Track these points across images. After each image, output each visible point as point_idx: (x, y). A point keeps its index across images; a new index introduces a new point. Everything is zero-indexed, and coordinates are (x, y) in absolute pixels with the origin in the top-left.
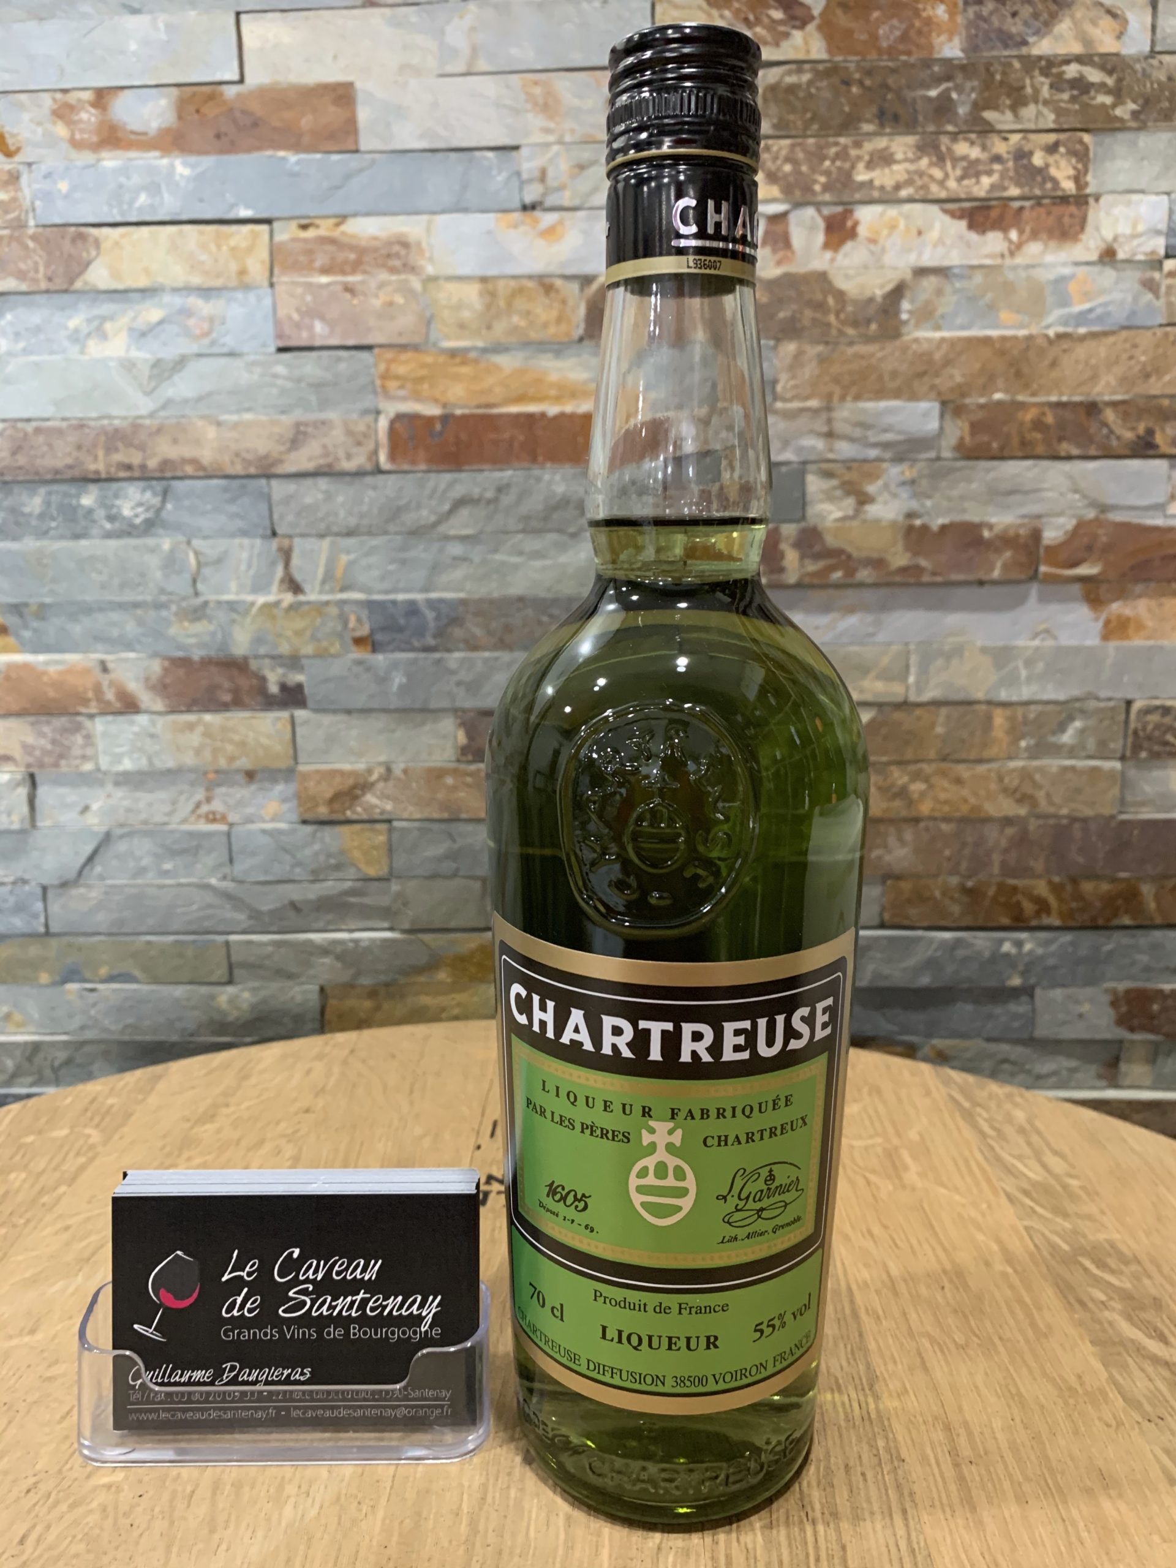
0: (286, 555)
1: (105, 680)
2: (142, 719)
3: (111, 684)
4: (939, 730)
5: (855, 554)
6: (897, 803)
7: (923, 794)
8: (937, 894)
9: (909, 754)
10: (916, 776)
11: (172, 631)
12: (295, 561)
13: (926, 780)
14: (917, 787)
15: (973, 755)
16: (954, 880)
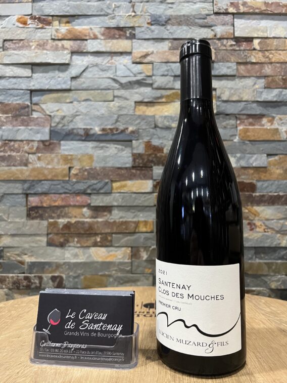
0: (133, 6)
1: (91, 32)
2: (99, 40)
3: (93, 33)
4: (275, 44)
5: (255, 7)
6: (267, 59)
7: (272, 57)
8: (277, 80)
9: (269, 48)
10: (271, 53)
11: (107, 21)
12: (135, 7)
13: (273, 54)
14: (271, 56)
15: (282, 49)
16: (281, 77)
